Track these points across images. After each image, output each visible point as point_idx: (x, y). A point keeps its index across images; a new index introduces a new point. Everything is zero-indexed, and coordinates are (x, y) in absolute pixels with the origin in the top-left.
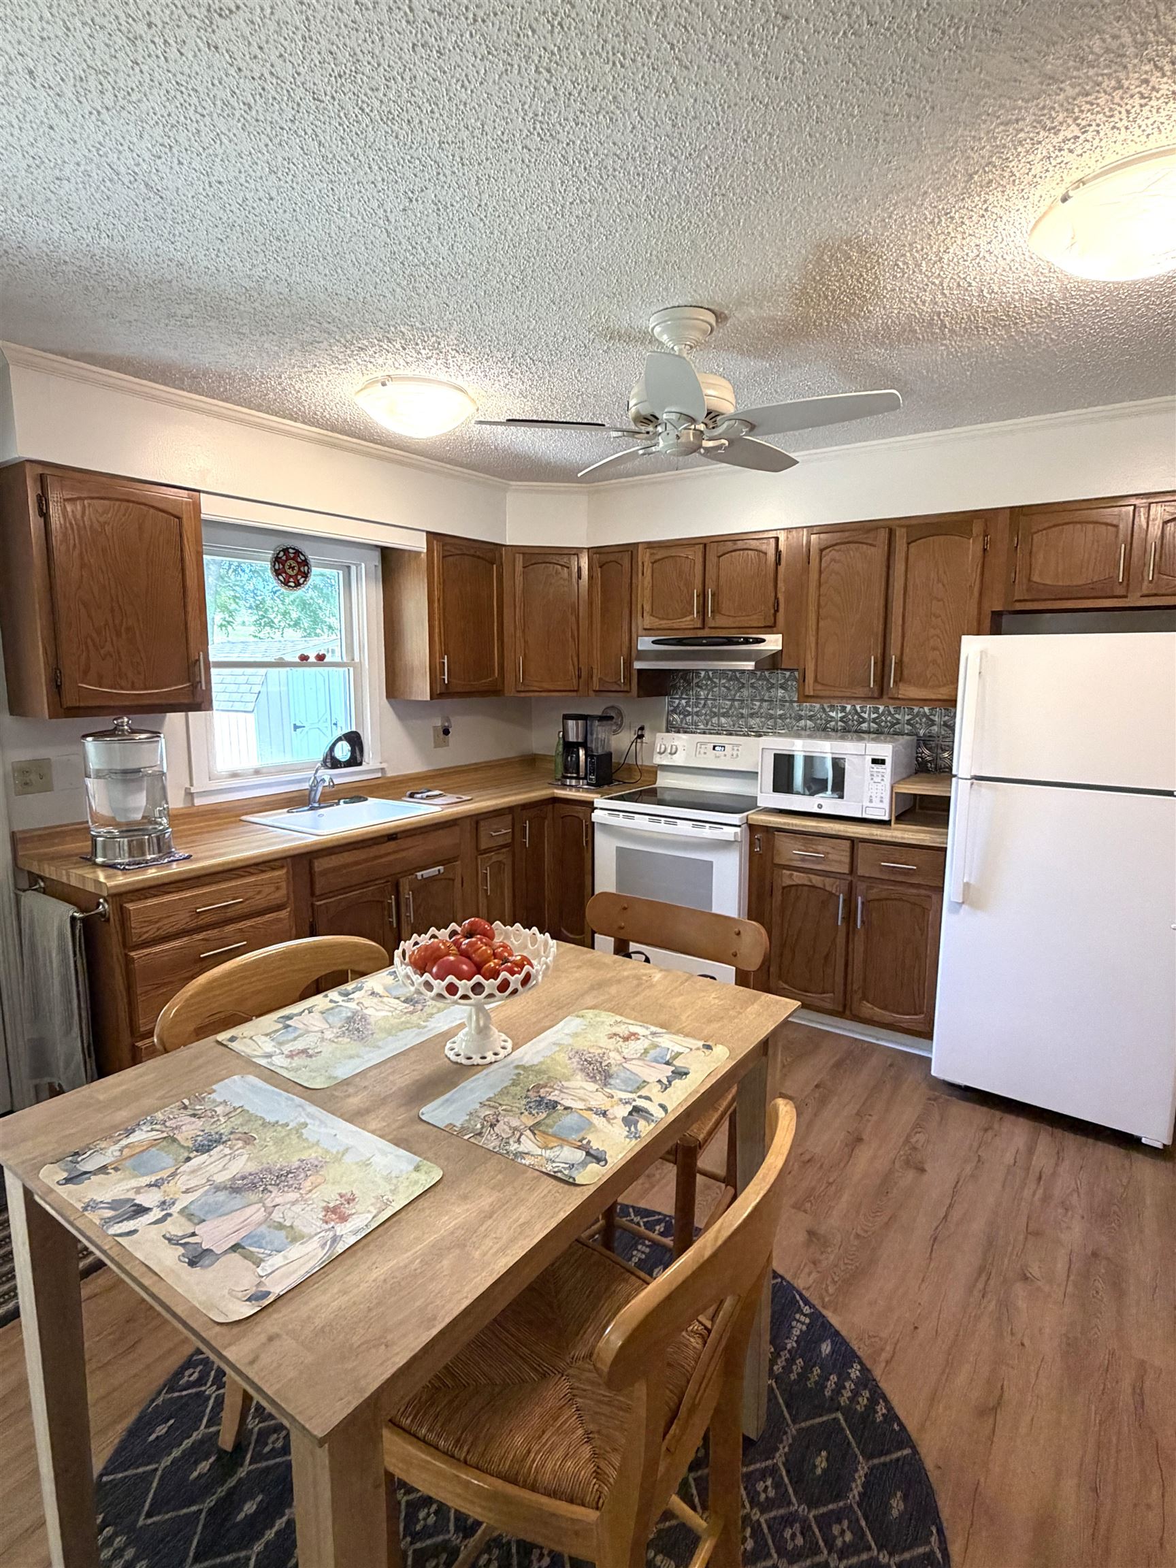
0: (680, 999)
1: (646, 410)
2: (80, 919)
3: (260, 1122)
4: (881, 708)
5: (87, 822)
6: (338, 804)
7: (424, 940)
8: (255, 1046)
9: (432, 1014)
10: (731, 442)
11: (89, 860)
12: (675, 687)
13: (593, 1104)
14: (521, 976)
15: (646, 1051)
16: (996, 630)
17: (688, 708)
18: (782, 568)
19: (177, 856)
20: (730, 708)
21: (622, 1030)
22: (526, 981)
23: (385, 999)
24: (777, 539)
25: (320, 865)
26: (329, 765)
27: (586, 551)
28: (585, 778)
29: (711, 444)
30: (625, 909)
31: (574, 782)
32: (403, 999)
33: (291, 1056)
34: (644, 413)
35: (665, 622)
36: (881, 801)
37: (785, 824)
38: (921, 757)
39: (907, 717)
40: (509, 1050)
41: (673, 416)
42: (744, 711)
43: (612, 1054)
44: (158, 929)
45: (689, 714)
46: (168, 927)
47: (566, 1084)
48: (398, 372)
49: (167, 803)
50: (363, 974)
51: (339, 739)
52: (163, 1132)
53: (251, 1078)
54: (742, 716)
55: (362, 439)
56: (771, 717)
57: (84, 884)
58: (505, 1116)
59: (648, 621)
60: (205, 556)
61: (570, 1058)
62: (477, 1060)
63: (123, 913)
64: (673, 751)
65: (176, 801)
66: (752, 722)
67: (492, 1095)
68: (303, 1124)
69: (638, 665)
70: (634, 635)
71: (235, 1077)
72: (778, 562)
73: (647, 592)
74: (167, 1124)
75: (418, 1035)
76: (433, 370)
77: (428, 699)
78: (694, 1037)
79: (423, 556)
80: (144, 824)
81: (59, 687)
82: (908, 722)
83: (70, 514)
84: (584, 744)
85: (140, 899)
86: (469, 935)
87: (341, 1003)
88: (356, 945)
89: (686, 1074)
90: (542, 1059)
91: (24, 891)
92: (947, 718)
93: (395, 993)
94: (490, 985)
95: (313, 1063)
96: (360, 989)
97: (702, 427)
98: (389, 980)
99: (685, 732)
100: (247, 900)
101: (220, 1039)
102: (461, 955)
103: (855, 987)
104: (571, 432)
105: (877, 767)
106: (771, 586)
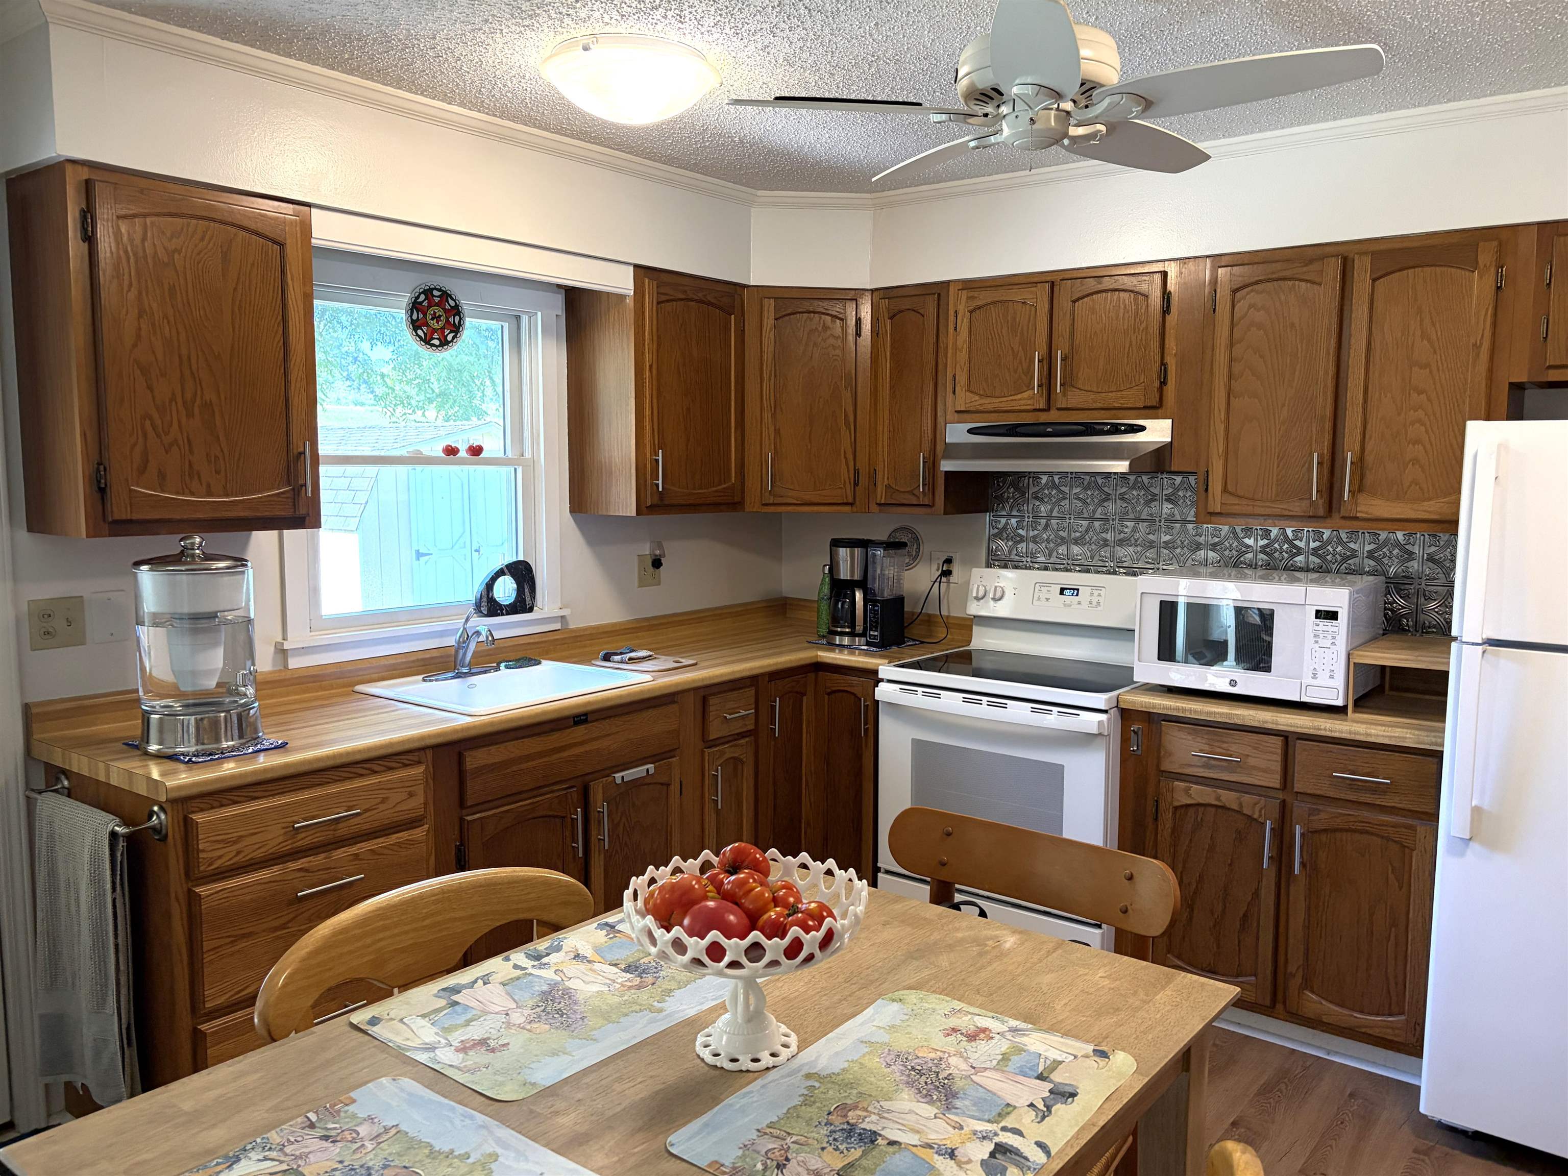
0: (1047, 978)
1: (985, 81)
2: (124, 836)
3: (427, 1151)
4: (1327, 533)
5: (137, 691)
6: (497, 669)
7: (663, 875)
8: (409, 1034)
9: (671, 990)
10: (1112, 128)
11: (137, 747)
12: (1001, 500)
13: (933, 1137)
14: (820, 934)
15: (1005, 1058)
16: (1516, 413)
17: (1020, 531)
18: (1172, 319)
19: (266, 744)
20: (1087, 531)
21: (965, 1022)
22: (827, 940)
23: (597, 966)
24: (1165, 274)
25: (475, 760)
26: (484, 610)
27: (868, 294)
28: (863, 635)
29: (1081, 131)
30: (949, 834)
31: (846, 641)
32: (623, 967)
33: (464, 1049)
34: (980, 86)
35: (989, 400)
36: (1331, 677)
37: (1178, 709)
38: (1392, 610)
39: (1368, 548)
40: (794, 1048)
41: (1029, 90)
42: (1108, 536)
43: (953, 1061)
44: (238, 853)
45: (1022, 539)
46: (252, 849)
47: (886, 1105)
48: (607, 29)
49: (253, 664)
50: (557, 927)
51: (500, 573)
52: (281, 1162)
53: (407, 1083)
54: (1106, 543)
55: (545, 129)
56: (1151, 545)
57: (131, 783)
58: (797, 1152)
59: (963, 399)
60: (316, 302)
61: (889, 1065)
62: (746, 1063)
63: (188, 826)
64: (998, 595)
65: (264, 662)
66: (1121, 552)
67: (775, 1119)
68: (490, 1155)
69: (947, 466)
70: (940, 420)
71: (384, 1080)
72: (1166, 308)
73: (963, 356)
74: (288, 1150)
75: (651, 1022)
76: (659, 27)
77: (634, 513)
78: (1076, 1037)
79: (630, 302)
80: (221, 695)
81: (102, 491)
82: (1370, 555)
83: (125, 238)
84: (862, 584)
85: (213, 808)
86: (733, 868)
87: (530, 971)
88: (547, 882)
89: (1073, 1095)
90: (846, 1065)
91: (40, 792)
92: (1433, 549)
93: (610, 957)
94: (774, 946)
95: (498, 1060)
96: (558, 949)
97: (1068, 106)
98: (601, 936)
99: (1016, 567)
100: (366, 811)
101: (355, 1022)
102: (723, 898)
103: (1292, 968)
104: (855, 114)
105: (1325, 625)
106: (1155, 345)
